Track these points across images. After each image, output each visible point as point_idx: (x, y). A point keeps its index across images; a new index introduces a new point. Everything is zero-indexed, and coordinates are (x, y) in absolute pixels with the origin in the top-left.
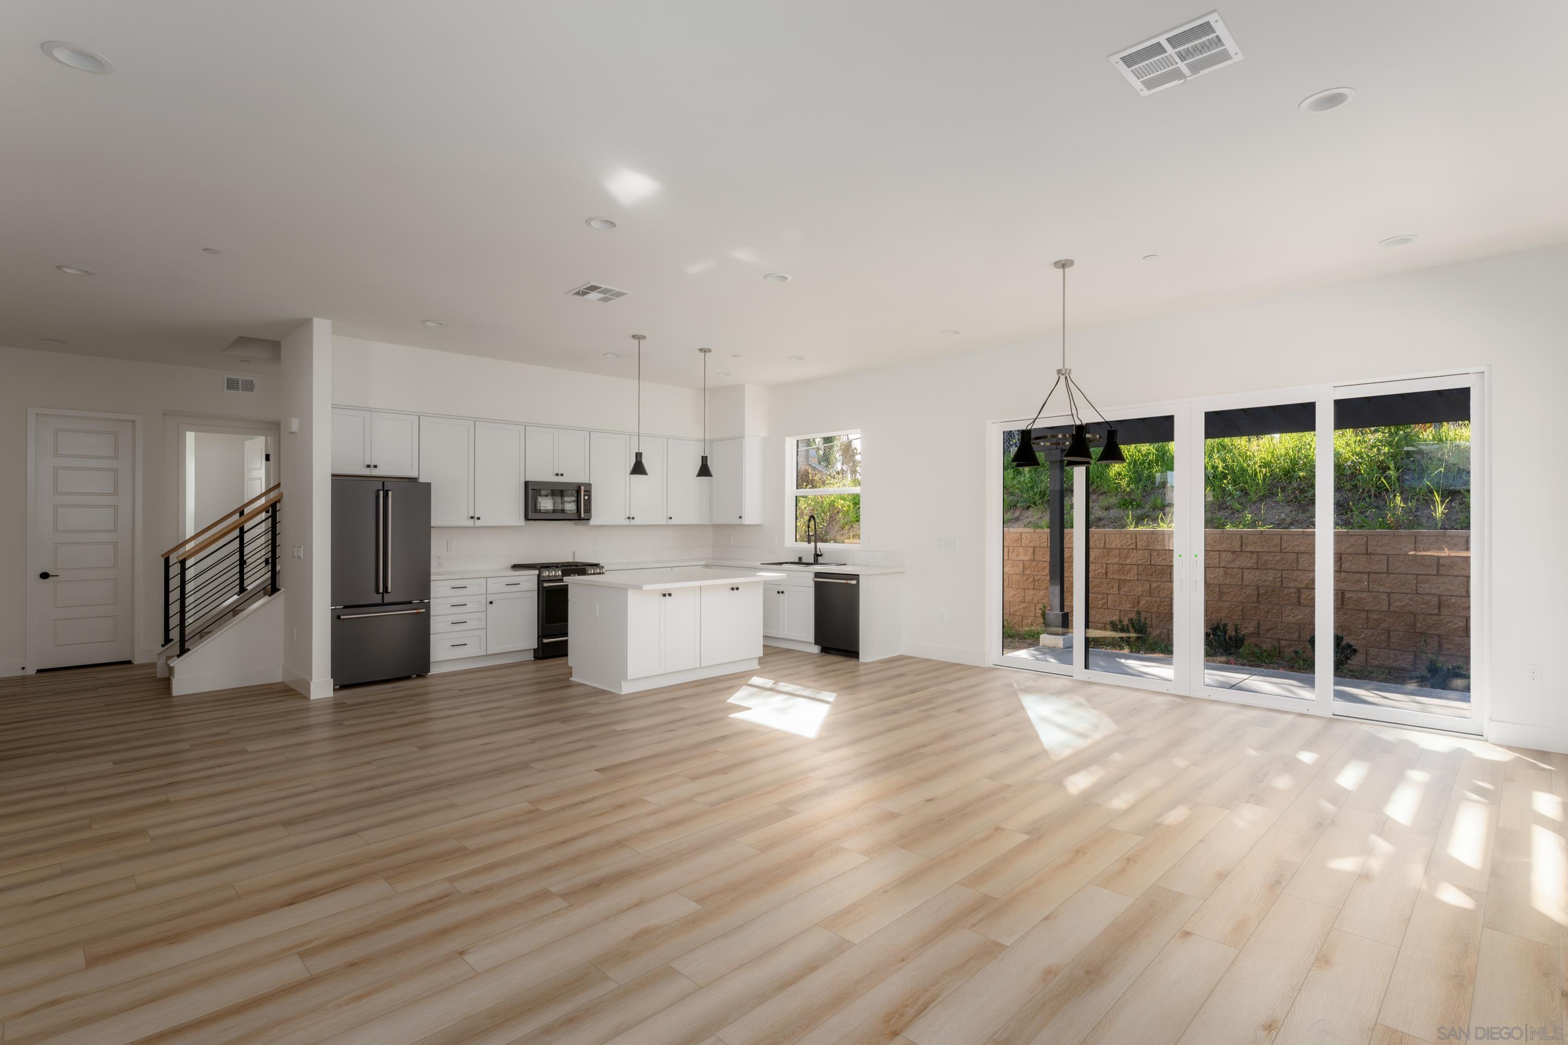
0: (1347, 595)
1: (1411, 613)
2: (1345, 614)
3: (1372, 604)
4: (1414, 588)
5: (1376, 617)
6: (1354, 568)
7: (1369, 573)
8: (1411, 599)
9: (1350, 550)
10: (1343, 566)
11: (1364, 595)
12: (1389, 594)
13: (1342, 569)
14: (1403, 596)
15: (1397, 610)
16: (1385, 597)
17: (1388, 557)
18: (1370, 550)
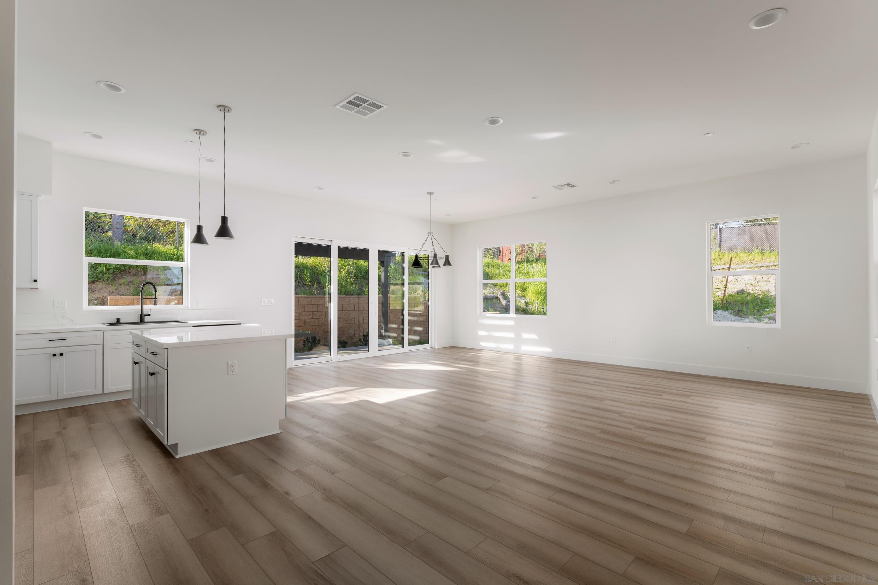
0: (307, 321)
1: (324, 325)
2: (306, 328)
3: (313, 323)
4: (325, 316)
5: (315, 328)
6: (308, 310)
7: (313, 312)
8: (324, 320)
9: (307, 303)
10: (305, 310)
11: (312, 320)
12: (318, 319)
13: (305, 311)
14: (322, 319)
15: (320, 324)
16: (317, 320)
17: (318, 305)
18: (313, 303)
